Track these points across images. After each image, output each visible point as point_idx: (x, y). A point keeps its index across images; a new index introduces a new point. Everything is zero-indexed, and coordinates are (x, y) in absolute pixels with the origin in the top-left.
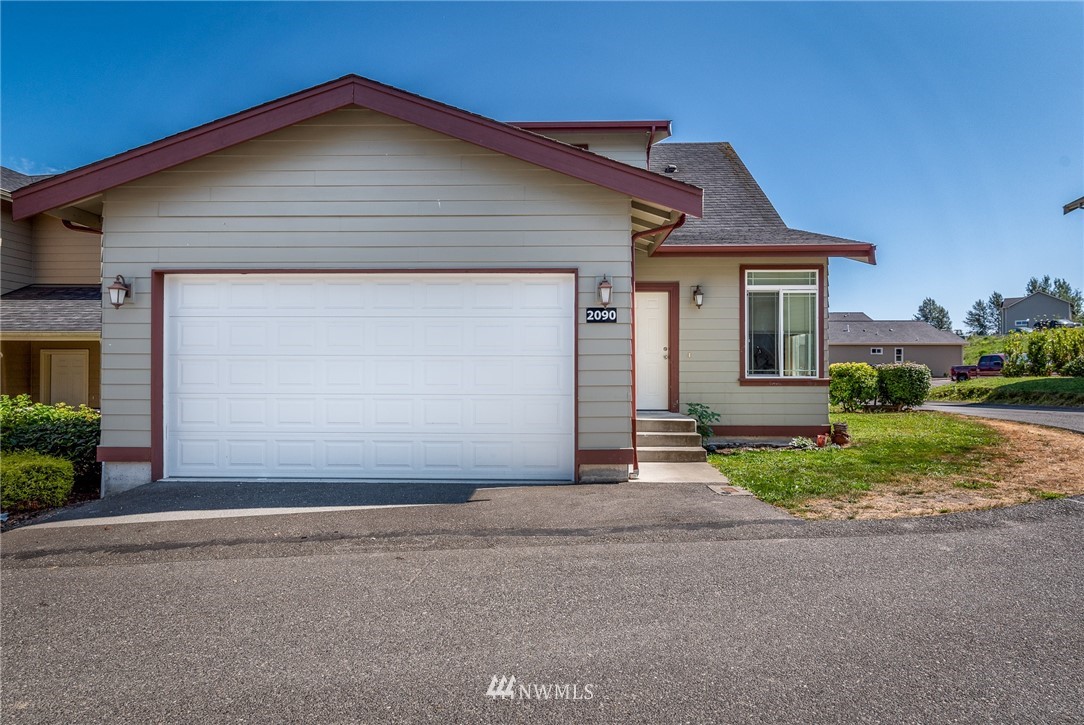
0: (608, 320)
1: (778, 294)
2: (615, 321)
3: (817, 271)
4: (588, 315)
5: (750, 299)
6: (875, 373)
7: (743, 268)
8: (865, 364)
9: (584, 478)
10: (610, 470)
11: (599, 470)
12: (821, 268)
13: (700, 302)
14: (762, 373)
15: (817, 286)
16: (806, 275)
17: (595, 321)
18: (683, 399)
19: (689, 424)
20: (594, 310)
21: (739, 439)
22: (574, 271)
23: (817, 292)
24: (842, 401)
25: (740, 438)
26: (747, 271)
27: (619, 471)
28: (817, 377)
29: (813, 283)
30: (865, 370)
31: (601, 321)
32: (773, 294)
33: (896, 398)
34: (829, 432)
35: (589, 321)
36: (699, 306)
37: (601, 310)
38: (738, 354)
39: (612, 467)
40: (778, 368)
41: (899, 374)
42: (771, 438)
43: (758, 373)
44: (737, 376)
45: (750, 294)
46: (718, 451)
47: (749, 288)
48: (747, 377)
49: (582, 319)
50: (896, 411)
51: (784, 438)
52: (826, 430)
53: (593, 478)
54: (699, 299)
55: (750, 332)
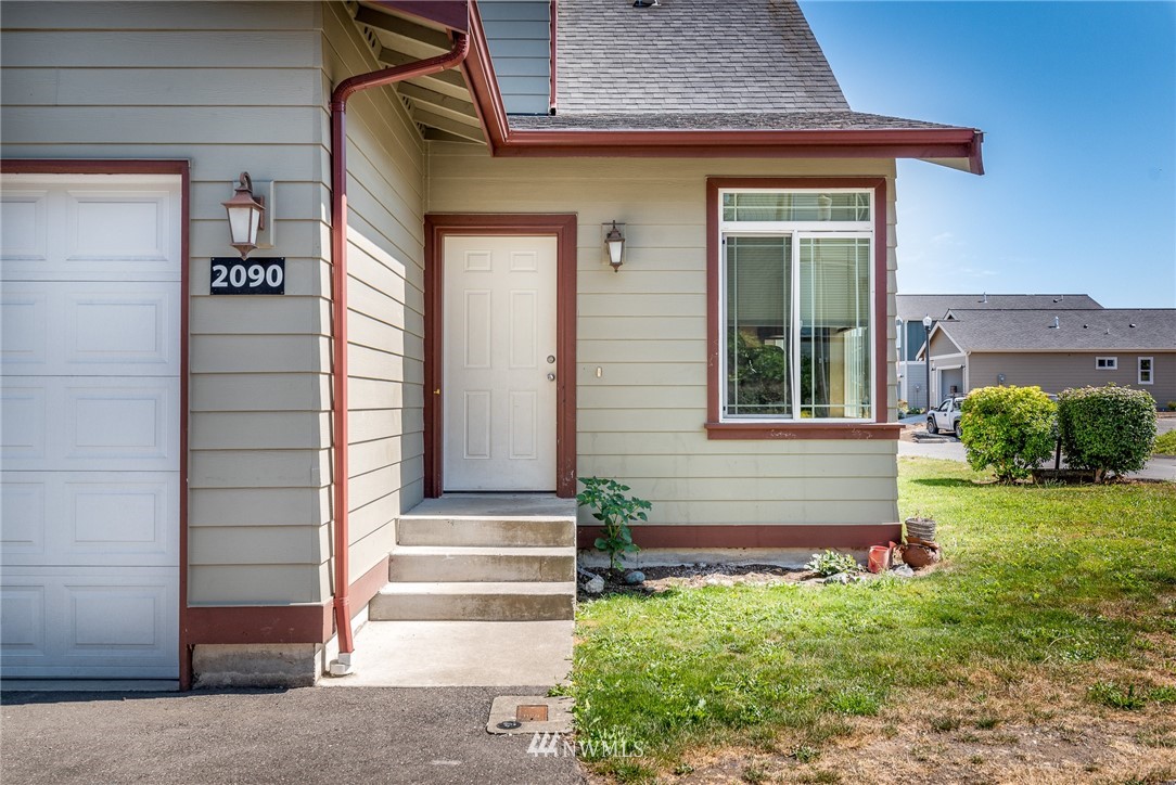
0: (265, 289)
1: (789, 240)
2: (280, 290)
3: (871, 191)
4: (215, 275)
5: (730, 251)
6: (1054, 407)
7: (713, 185)
8: (1035, 391)
9: (205, 677)
10: (269, 656)
11: (242, 657)
12: (882, 186)
13: (616, 256)
14: (756, 411)
15: (871, 225)
16: (849, 199)
17: (230, 291)
18: (585, 468)
19: (558, 528)
20: (229, 262)
21: (706, 555)
22: (180, 166)
23: (872, 237)
24: (990, 461)
25: (707, 551)
26: (722, 191)
27: (291, 660)
28: (872, 420)
29: (864, 217)
30: (1036, 400)
31: (246, 290)
32: (779, 240)
33: (1091, 456)
34: (898, 541)
35: (216, 291)
36: (616, 265)
37: (248, 263)
38: (703, 369)
39: (274, 648)
40: (790, 402)
41: (1097, 408)
42: (777, 551)
43: (747, 411)
44: (702, 417)
45: (730, 240)
46: (651, 584)
47: (726, 227)
48: (723, 419)
49: (201, 284)
50: (1089, 480)
51: (801, 552)
52: (891, 535)
53: (227, 677)
54: (616, 250)
55: (730, 321)
